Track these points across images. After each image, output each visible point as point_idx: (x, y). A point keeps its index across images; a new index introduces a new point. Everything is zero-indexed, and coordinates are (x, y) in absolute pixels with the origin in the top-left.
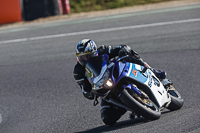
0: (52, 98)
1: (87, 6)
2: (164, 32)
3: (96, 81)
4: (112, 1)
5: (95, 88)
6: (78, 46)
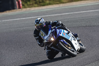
0: (13, 50)
1: (30, 5)
2: (68, 18)
3: (46, 38)
4: (43, 2)
5: (45, 41)
6: (36, 21)
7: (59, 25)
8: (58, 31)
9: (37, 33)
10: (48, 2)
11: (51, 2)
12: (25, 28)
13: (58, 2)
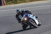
0: (1, 27)
3: (22, 18)
4: (16, 2)
5: (22, 20)
6: (17, 10)
7: (28, 12)
8: (28, 15)
9: (17, 16)
10: (19, 2)
11: (20, 2)
12: (7, 15)
13: (24, 2)
